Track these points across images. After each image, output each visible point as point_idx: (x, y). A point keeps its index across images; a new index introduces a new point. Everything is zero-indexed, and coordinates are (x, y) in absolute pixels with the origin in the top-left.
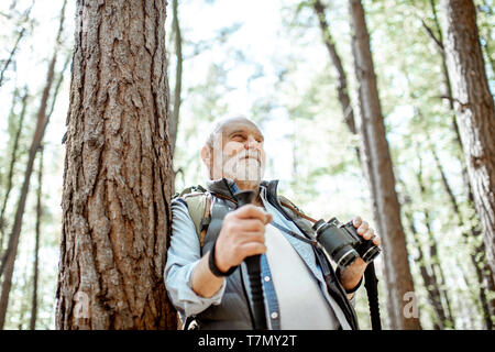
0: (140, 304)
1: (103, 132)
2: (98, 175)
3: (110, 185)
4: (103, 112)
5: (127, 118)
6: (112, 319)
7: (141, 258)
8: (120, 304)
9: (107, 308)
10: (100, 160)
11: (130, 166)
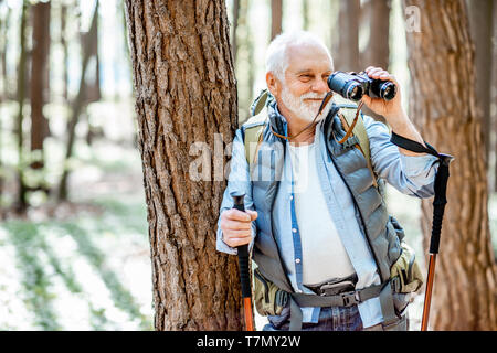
0: (201, 240)
1: (156, 90)
2: (156, 133)
3: (167, 141)
4: (153, 70)
5: (174, 74)
6: (180, 252)
7: (198, 203)
8: (184, 242)
9: (175, 244)
10: (157, 118)
11: (181, 122)
